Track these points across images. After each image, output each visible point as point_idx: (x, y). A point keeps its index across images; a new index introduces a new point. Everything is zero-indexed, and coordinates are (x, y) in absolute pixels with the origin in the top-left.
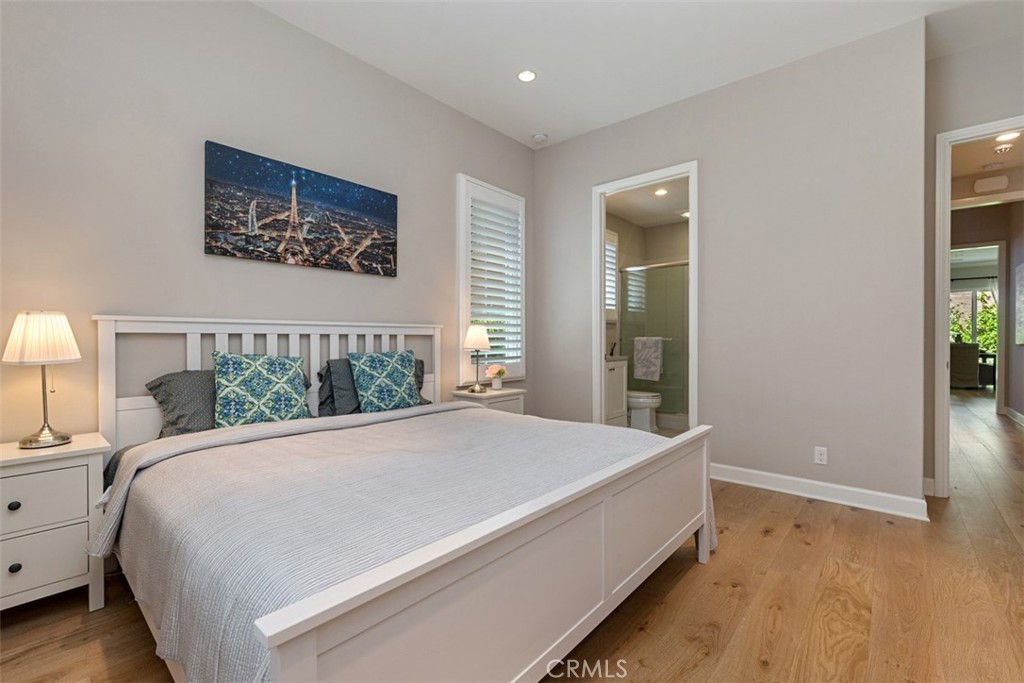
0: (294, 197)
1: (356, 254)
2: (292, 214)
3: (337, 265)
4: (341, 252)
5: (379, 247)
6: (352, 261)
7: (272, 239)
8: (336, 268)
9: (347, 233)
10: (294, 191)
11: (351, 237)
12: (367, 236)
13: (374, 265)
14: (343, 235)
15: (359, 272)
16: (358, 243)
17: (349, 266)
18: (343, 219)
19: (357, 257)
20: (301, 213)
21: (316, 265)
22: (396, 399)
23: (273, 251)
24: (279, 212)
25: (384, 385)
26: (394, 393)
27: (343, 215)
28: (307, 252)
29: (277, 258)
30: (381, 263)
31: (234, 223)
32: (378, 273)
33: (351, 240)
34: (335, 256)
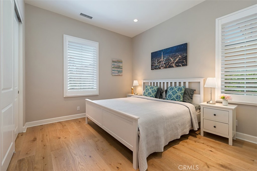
0: (162, 56)
1: (175, 63)
2: (162, 59)
3: (171, 67)
4: (171, 64)
5: (181, 59)
6: (174, 65)
7: (159, 65)
8: (170, 67)
9: (172, 59)
10: (162, 55)
11: (173, 59)
12: (177, 58)
13: (179, 64)
14: (172, 60)
15: (175, 67)
16: (175, 60)
17: (173, 66)
18: (172, 56)
19: (175, 64)
20: (163, 58)
21: (166, 68)
22: (172, 98)
23: (159, 67)
24: (160, 60)
25: (170, 94)
26: (172, 96)
27: (171, 55)
28: (164, 66)
29: (160, 68)
30: (181, 63)
31: (154, 64)
32: (181, 66)
33: (173, 60)
34: (170, 65)
